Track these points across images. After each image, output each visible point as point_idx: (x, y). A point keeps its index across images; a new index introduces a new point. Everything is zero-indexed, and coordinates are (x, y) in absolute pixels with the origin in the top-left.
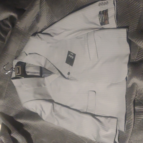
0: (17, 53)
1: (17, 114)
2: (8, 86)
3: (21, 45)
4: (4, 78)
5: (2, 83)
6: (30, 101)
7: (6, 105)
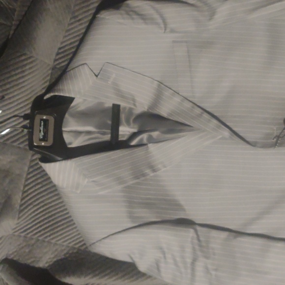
0: (60, 58)
1: (61, 260)
2: (31, 170)
3: (72, 29)
4: (15, 144)
5: (9, 160)
6: (119, 232)
7: (23, 234)
